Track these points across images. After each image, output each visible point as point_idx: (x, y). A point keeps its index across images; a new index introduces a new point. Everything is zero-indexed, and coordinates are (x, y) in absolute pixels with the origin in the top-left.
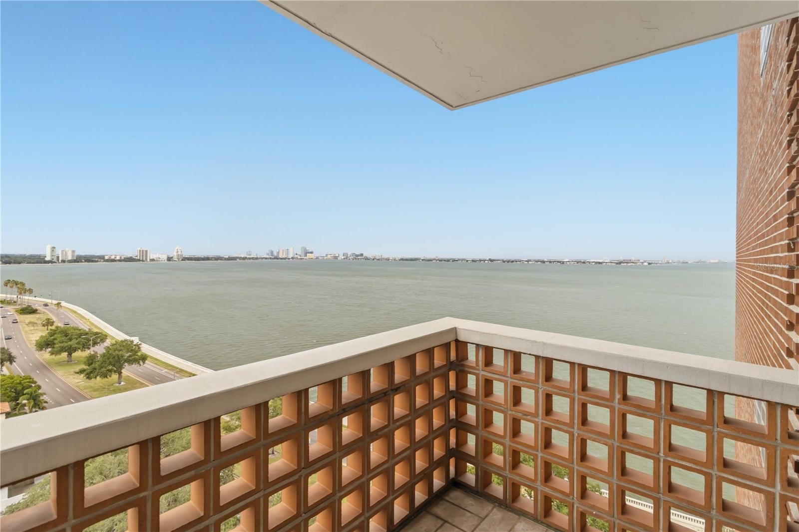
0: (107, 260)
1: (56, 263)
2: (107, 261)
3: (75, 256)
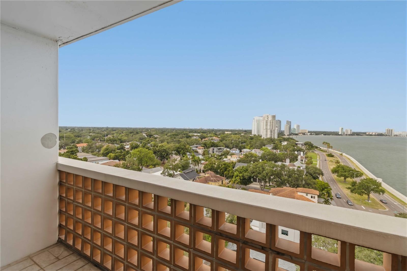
0: (368, 135)
1: (343, 135)
3: (352, 132)
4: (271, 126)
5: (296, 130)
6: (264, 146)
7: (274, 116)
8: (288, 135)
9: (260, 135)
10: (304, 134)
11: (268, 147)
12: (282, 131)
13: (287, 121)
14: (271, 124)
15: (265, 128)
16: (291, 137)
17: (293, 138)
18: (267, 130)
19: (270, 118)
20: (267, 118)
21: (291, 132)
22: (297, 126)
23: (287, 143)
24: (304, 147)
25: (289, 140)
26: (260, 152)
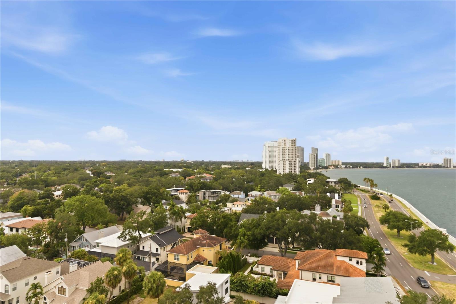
1: (389, 168)
2: (421, 167)
3: (400, 163)
4: (290, 155)
5: (326, 160)
6: (281, 187)
7: (294, 140)
8: (314, 169)
9: (274, 169)
10: (336, 167)
11: (287, 188)
12: (306, 162)
13: (313, 148)
14: (290, 152)
15: (281, 159)
16: (319, 171)
17: (322, 173)
18: (285, 162)
19: (289, 144)
20: (284, 144)
21: (318, 164)
22: (326, 155)
23: (315, 181)
24: (339, 186)
25: (317, 176)
26: (275, 196)
